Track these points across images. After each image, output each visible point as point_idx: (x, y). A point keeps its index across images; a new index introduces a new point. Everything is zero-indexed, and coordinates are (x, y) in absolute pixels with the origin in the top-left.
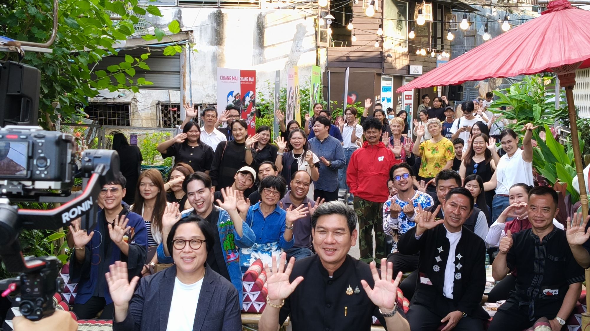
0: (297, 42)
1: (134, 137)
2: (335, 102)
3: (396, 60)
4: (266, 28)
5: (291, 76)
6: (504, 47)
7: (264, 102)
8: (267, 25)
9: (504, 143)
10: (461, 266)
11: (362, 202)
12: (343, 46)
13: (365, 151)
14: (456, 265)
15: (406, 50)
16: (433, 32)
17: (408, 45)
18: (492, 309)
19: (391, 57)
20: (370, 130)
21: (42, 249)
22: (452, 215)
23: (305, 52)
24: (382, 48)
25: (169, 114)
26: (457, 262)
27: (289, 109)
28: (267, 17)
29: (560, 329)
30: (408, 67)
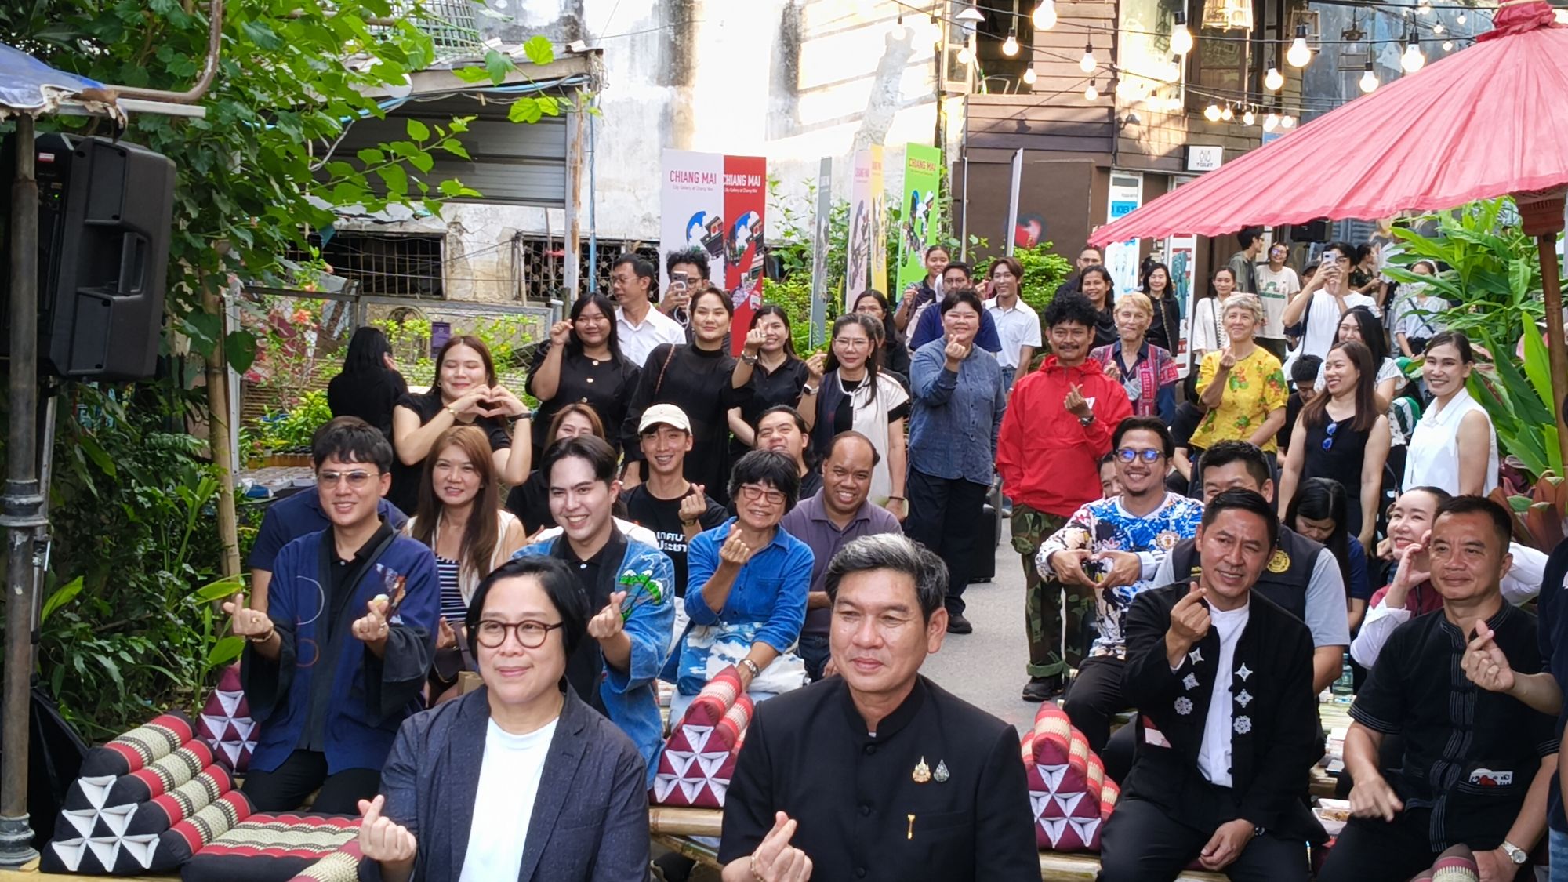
0: (885, 78)
1: (441, 330)
2: (983, 240)
3: (1152, 133)
4: (805, 40)
5: (861, 173)
6: (1368, 132)
7: (795, 239)
8: (808, 34)
9: (1433, 361)
10: (1249, 698)
11: (1032, 516)
12: (1008, 92)
13: (1045, 380)
14: (1235, 695)
15: (1179, 105)
16: (1253, 59)
17: (1186, 92)
18: (1337, 817)
19: (1137, 123)
20: (1066, 325)
21: (181, 622)
22: (1222, 565)
23: (905, 107)
24: (1114, 99)
25: (546, 264)
26: (1236, 687)
27: (855, 261)
28: (806, 12)
29: (1511, 875)
30: (1185, 149)
